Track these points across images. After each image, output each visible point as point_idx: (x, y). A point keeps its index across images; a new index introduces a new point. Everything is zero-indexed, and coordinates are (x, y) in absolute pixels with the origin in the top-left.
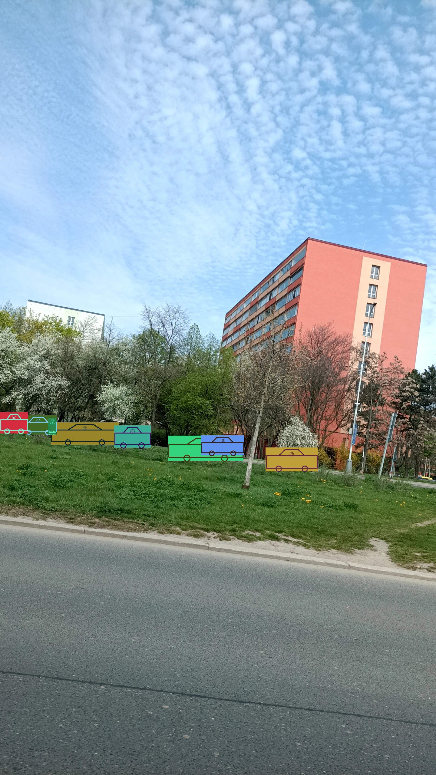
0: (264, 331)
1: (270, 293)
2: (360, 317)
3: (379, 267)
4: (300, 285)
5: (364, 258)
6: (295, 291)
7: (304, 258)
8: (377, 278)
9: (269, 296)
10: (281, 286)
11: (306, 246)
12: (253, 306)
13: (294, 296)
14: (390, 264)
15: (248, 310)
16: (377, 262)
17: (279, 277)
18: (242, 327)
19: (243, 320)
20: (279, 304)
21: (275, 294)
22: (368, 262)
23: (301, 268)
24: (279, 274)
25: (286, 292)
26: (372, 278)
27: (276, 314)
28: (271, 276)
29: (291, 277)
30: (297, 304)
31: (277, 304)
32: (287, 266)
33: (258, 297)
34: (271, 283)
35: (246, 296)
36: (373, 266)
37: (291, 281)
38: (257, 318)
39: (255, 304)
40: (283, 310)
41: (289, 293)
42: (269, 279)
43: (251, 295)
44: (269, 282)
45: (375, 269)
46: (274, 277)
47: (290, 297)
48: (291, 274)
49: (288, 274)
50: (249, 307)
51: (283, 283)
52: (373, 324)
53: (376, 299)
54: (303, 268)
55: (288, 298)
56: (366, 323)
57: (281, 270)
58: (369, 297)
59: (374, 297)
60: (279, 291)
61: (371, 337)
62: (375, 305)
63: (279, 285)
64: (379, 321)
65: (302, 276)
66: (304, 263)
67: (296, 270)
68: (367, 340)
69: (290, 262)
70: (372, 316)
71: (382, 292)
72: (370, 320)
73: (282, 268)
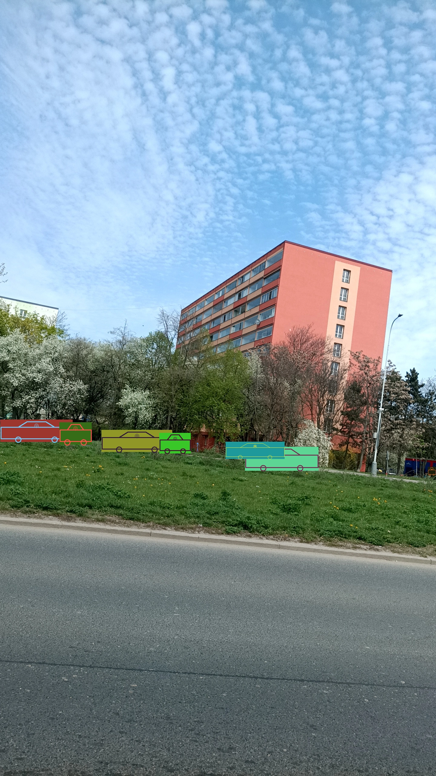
0: (233, 330)
1: (239, 293)
2: (333, 320)
3: (349, 271)
4: (277, 286)
5: (336, 262)
6: (271, 292)
7: (281, 260)
8: (348, 282)
9: (237, 296)
10: (253, 286)
11: (282, 248)
12: (218, 305)
13: (270, 298)
14: (359, 268)
15: (211, 308)
16: (348, 267)
17: (249, 278)
18: (203, 324)
19: (205, 318)
20: (251, 303)
21: (245, 293)
22: (340, 266)
23: (277, 270)
24: (249, 275)
25: (259, 292)
26: (343, 281)
27: (247, 314)
28: (240, 275)
29: (265, 278)
30: (274, 305)
31: (248, 304)
32: (259, 267)
33: (223, 295)
34: (239, 283)
35: (208, 293)
36: (344, 270)
37: (265, 283)
38: (224, 316)
39: (220, 302)
40: (257, 310)
41: (263, 293)
42: (237, 278)
43: (214, 293)
44: (236, 281)
45: (346, 273)
46: (242, 277)
47: (265, 298)
48: (264, 276)
49: (262, 274)
50: (212, 304)
51: (256, 283)
52: (344, 326)
53: (347, 302)
54: (280, 270)
55: (263, 299)
56: (338, 325)
57: (252, 270)
58: (341, 300)
59: (345, 300)
60: (251, 291)
61: (342, 338)
62: (346, 308)
63: (250, 285)
64: (349, 323)
65: (279, 278)
66: (281, 266)
67: (271, 272)
68: (339, 341)
69: (262, 263)
70: (343, 318)
71: (353, 296)
72: (341, 322)
73: (253, 268)
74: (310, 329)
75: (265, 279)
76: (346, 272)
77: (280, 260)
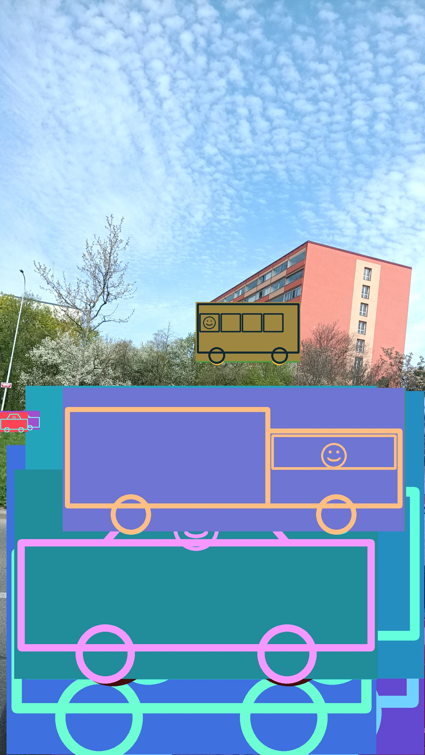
1: (261, 292)
2: (355, 317)
3: (370, 269)
4: (301, 285)
5: (358, 261)
6: (294, 292)
7: (305, 259)
8: (369, 279)
9: (258, 295)
10: (274, 285)
11: (305, 248)
13: (294, 297)
14: (379, 266)
16: (369, 265)
17: (270, 277)
21: (267, 292)
22: (361, 264)
23: (301, 270)
24: (271, 273)
25: (282, 291)
26: (364, 279)
28: (261, 275)
32: (281, 267)
33: (243, 294)
34: (259, 282)
35: (227, 292)
36: (366, 268)
37: (287, 282)
41: (285, 292)
42: (257, 278)
43: (234, 292)
44: (257, 280)
46: (263, 276)
47: (288, 296)
48: (287, 275)
49: (284, 274)
51: (278, 282)
52: (366, 322)
53: (368, 299)
54: (303, 269)
55: (286, 297)
56: (360, 321)
57: (273, 270)
58: (362, 297)
59: (367, 297)
60: (272, 291)
61: (365, 334)
62: (368, 304)
63: (271, 284)
64: (371, 319)
65: (302, 276)
66: (304, 265)
67: (294, 271)
68: (361, 337)
69: (284, 263)
70: (365, 315)
71: (374, 293)
72: (363, 319)
73: (274, 268)
74: (335, 327)
75: (287, 278)
76: (367, 270)
77: (302, 259)
